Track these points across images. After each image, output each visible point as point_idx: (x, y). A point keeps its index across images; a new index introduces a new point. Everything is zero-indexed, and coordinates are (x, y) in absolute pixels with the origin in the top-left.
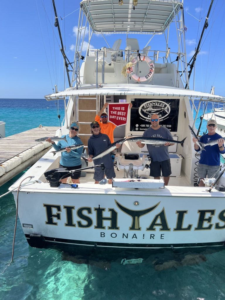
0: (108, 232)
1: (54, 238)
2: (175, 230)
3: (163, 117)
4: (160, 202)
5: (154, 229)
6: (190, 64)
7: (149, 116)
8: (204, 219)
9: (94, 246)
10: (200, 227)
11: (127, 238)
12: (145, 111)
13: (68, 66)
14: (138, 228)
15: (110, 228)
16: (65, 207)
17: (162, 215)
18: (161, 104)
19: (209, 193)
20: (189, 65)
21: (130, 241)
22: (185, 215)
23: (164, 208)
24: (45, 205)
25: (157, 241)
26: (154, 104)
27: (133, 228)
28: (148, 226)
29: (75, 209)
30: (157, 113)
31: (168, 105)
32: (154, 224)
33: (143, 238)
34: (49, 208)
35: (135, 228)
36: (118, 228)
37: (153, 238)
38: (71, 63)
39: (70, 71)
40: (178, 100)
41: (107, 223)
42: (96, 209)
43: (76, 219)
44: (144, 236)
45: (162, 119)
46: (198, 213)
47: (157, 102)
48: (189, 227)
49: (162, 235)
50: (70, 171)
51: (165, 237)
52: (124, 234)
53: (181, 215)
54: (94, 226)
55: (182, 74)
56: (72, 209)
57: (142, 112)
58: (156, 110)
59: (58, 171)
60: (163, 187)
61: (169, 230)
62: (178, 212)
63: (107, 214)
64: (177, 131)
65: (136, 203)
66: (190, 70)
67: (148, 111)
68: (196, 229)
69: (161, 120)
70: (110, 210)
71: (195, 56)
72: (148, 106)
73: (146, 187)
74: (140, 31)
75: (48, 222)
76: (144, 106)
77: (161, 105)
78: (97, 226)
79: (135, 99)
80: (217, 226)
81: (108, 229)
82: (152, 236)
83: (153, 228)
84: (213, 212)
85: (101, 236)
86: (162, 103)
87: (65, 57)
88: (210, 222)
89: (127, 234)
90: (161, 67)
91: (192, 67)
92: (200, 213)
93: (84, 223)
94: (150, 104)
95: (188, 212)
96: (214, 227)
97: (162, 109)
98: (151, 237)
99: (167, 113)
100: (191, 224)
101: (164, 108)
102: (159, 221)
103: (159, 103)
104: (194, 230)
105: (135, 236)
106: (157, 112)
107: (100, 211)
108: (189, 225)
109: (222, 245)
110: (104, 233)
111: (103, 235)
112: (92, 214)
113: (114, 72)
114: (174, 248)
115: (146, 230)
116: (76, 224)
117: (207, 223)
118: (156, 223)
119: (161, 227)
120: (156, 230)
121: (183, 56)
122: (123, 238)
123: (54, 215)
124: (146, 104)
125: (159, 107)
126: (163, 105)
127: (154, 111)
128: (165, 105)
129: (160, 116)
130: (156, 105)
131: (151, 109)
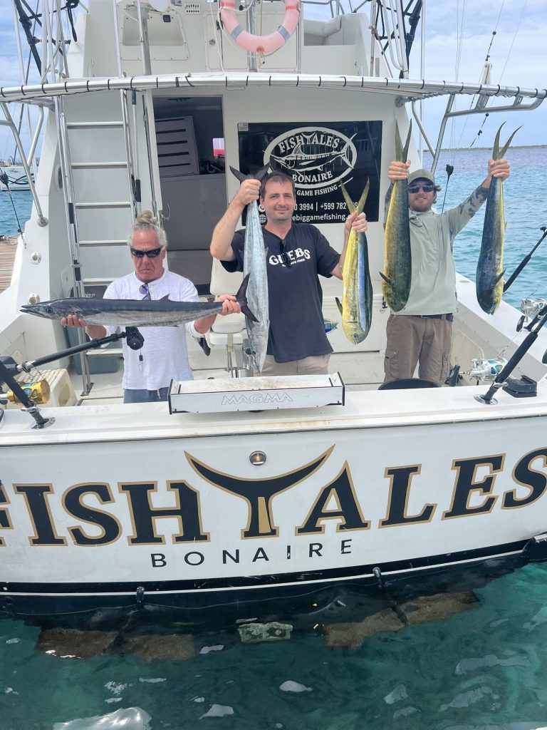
1: (4, 584)
2: (384, 523)
3: (337, 179)
4: (333, 447)
5: (319, 529)
6: (410, 11)
7: (294, 177)
8: (472, 483)
9: (135, 593)
10: (459, 508)
11: (237, 561)
12: (282, 160)
13: (30, 25)
14: (270, 531)
15: (178, 539)
16: (20, 489)
17: (342, 485)
18: (329, 137)
19: (483, 405)
20: (409, 15)
21: (248, 568)
22: (414, 479)
23: (346, 462)
25: (331, 559)
26: (308, 137)
27: (253, 531)
28: (301, 521)
29: (53, 493)
30: (318, 168)
31: (349, 142)
32: (318, 511)
33: (289, 558)
35: (260, 532)
36: (205, 538)
37: (320, 555)
38: (40, 15)
39: (39, 41)
40: (380, 123)
41: (168, 527)
42: (125, 487)
43: (62, 521)
44: (289, 551)
45: (333, 185)
46: (453, 469)
47: (317, 132)
48: (427, 513)
49: (346, 544)
51: (354, 547)
52: (225, 553)
53: (401, 479)
54: (128, 537)
55: (387, 44)
56: (44, 493)
57: (274, 165)
58: (314, 157)
60: (341, 402)
61: (365, 525)
62: (390, 472)
63: (163, 498)
64: (378, 221)
65: (258, 458)
66: (408, 30)
67: (292, 161)
68: (448, 515)
69: (332, 189)
70: (173, 485)
72: (290, 145)
73: (286, 405)
76: (280, 145)
77: (328, 141)
78: (136, 537)
79: (251, 125)
80: (510, 501)
81: (174, 543)
82: (316, 547)
83: (317, 526)
84: (496, 462)
85: (154, 565)
86: (331, 135)
88: (489, 491)
89: (237, 551)
90: (326, 30)
91: (414, 21)
92: (459, 467)
93: (94, 530)
94: (295, 141)
95: (423, 470)
96: (499, 503)
97: (334, 153)
98: (311, 551)
99: (348, 167)
100: (431, 503)
101: (338, 149)
102: (333, 504)
103: (322, 136)
104: (442, 520)
105: (261, 555)
106: (318, 162)
107: (139, 494)
108: (428, 507)
109: (521, 551)
110: (163, 557)
111: (161, 560)
112: (114, 502)
113: (181, 44)
114: (383, 574)
115: (296, 535)
116: (65, 537)
117: (480, 495)
118: (323, 511)
119: (341, 521)
120: (327, 529)
122: (224, 562)
124: (283, 141)
125: (322, 149)
126: (335, 141)
127: (309, 160)
128: (341, 140)
129: (329, 175)
130: (313, 143)
131: (299, 155)
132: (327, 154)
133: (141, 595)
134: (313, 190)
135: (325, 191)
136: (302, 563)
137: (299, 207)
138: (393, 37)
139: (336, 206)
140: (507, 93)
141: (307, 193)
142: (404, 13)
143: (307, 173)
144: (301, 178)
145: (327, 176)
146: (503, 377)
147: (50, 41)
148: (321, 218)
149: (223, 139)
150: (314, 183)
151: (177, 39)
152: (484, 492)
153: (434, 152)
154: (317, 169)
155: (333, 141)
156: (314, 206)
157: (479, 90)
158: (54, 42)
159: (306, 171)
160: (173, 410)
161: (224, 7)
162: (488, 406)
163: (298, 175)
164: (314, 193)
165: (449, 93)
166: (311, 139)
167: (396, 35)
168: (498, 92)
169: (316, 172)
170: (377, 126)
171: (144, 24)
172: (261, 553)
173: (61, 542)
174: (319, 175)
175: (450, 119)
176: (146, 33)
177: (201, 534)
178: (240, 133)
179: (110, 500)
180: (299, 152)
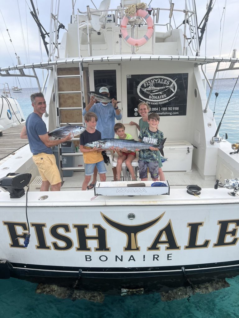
0: (95, 255)
1: (25, 265)
2: (187, 247)
3: (168, 98)
4: (164, 214)
5: (158, 249)
7: (150, 97)
8: (227, 232)
9: (78, 272)
10: (221, 242)
11: (122, 260)
12: (145, 90)
13: (45, 37)
14: (136, 248)
15: (97, 250)
16: (34, 225)
17: (168, 230)
18: (165, 80)
19: (232, 197)
20: (200, 28)
21: (126, 264)
22: (200, 228)
23: (170, 219)
24: (5, 223)
25: (163, 262)
26: (156, 80)
27: (129, 248)
28: (150, 245)
29: (46, 227)
30: (160, 93)
31: (174, 82)
32: (157, 241)
33: (144, 260)
34: (11, 226)
35: (132, 248)
36: (108, 250)
37: (158, 260)
38: (49, 33)
39: (48, 43)
40: (188, 73)
41: (93, 244)
42: (75, 226)
43: (50, 239)
44: (144, 258)
46: (218, 224)
47: (160, 78)
48: (206, 244)
49: (170, 256)
51: (173, 257)
52: (117, 257)
53: (194, 228)
54: (76, 247)
55: (191, 41)
56: (43, 227)
57: (142, 92)
58: (158, 88)
60: (168, 193)
62: (190, 225)
63: (91, 232)
64: (186, 115)
65: (131, 216)
66: (200, 35)
67: (149, 90)
68: (215, 245)
69: (166, 102)
70: (95, 226)
71: (207, 15)
72: (148, 83)
73: (144, 194)
75: (12, 244)
76: (144, 84)
77: (165, 82)
78: (79, 247)
79: (132, 75)
81: (95, 251)
82: (156, 256)
83: (157, 247)
84: (238, 222)
85: (86, 260)
86: (166, 79)
87: (39, 25)
88: (234, 235)
89: (122, 256)
90: (165, 36)
91: (203, 32)
92: (221, 224)
93: (62, 244)
94: (151, 82)
95: (204, 225)
97: (167, 87)
98: (154, 258)
99: (173, 92)
100: (208, 239)
101: (169, 85)
102: (164, 238)
103: (162, 80)
104: (213, 247)
105: (132, 258)
106: (159, 91)
107: (81, 229)
108: (206, 241)
110: (90, 257)
111: (89, 258)
112: (71, 232)
113: (105, 44)
114: (186, 270)
115: (147, 250)
116: (50, 246)
117: (231, 237)
118: (159, 241)
119: (167, 246)
120: (161, 249)
121: (191, 15)
122: (116, 261)
123: (20, 236)
124: (146, 82)
126: (168, 82)
127: (157, 90)
128: (170, 81)
129: (165, 96)
130: (158, 83)
132: (164, 87)
133: (81, 272)
134: (158, 102)
135: (163, 103)
137: (152, 109)
138: (193, 38)
139: (168, 109)
141: (155, 104)
142: (198, 28)
143: (156, 95)
144: (153, 97)
145: (164, 96)
147: (53, 43)
148: (161, 114)
150: (159, 99)
151: (103, 41)
152: (232, 236)
153: (211, 86)
157: (230, 61)
158: (54, 44)
160: (96, 194)
161: (122, 28)
162: (234, 197)
163: (152, 96)
164: (158, 104)
165: (217, 61)
166: (158, 81)
167: (195, 37)
170: (186, 75)
171: (90, 36)
173: (48, 248)
174: (160, 96)
175: (218, 72)
176: (90, 40)
177: (107, 248)
178: (127, 79)
179: (69, 231)
180: (152, 87)
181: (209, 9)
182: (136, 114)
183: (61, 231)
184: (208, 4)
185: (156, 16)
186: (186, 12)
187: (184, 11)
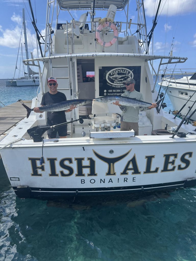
0: (87, 179)
1: (40, 188)
2: (145, 173)
4: (131, 149)
5: (127, 174)
6: (149, 35)
7: (115, 82)
8: (169, 162)
9: (75, 192)
10: (165, 169)
11: (104, 182)
12: (111, 77)
13: (40, 39)
14: (113, 174)
15: (89, 175)
16: (48, 159)
17: (133, 161)
18: (125, 71)
19: (172, 139)
21: (107, 185)
22: (153, 160)
23: (135, 154)
24: (30, 159)
25: (130, 183)
26: (119, 71)
27: (109, 173)
28: (122, 171)
29: (57, 160)
31: (131, 72)
33: (118, 182)
34: (33, 161)
35: (111, 174)
36: (96, 175)
37: (127, 182)
38: (43, 36)
39: (42, 43)
40: (140, 66)
41: (86, 171)
42: (76, 159)
43: (58, 169)
44: (118, 180)
46: (163, 157)
48: (157, 170)
49: (134, 178)
50: (51, 127)
51: (136, 180)
52: (101, 180)
53: (149, 159)
54: (75, 174)
55: (142, 44)
56: (55, 161)
58: (121, 76)
59: (40, 127)
60: (134, 136)
61: (139, 173)
62: (147, 157)
63: (86, 163)
66: (148, 40)
67: (114, 78)
68: (162, 171)
70: (89, 159)
72: (114, 73)
73: (119, 137)
74: (103, 8)
75: (33, 174)
78: (78, 174)
79: (103, 67)
80: (180, 168)
81: (87, 176)
82: (126, 179)
83: (126, 172)
84: (176, 156)
85: (82, 183)
86: (126, 70)
87: (37, 30)
88: (173, 164)
89: (104, 179)
90: (123, 40)
91: (150, 38)
92: (165, 157)
93: (66, 172)
95: (155, 157)
96: (177, 168)
97: (127, 75)
98: (124, 180)
100: (158, 167)
101: (128, 74)
102: (131, 166)
103: (123, 70)
104: (161, 172)
105: (111, 181)
106: (122, 78)
107: (79, 161)
109: (183, 184)
110: (84, 180)
111: (84, 181)
113: (82, 44)
114: (144, 189)
115: (120, 175)
117: (171, 165)
118: (128, 168)
119: (133, 171)
120: (129, 174)
121: (143, 27)
122: (101, 183)
123: (39, 167)
124: (112, 72)
125: (123, 74)
127: (119, 77)
128: (129, 71)
131: (117, 76)
132: (125, 75)
133: (77, 192)
134: (120, 86)
136: (122, 184)
137: (116, 91)
138: (144, 42)
140: (176, 58)
141: (119, 87)
142: (147, 36)
143: (119, 81)
144: (117, 83)
146: (177, 131)
149: (94, 72)
150: (121, 84)
151: (80, 43)
152: (172, 164)
153: (157, 75)
154: (121, 80)
155: (126, 72)
156: (121, 91)
157: (169, 58)
159: (118, 80)
160: (91, 137)
164: (121, 87)
165: (161, 58)
166: (120, 71)
168: (174, 58)
169: (121, 81)
170: (139, 68)
172: (111, 180)
173: (57, 175)
175: (161, 65)
177: (95, 174)
178: (100, 70)
179: (72, 163)
180: (116, 75)
181: (155, 24)
182: (105, 94)
183: (67, 163)
184: (154, 20)
185: (119, 27)
186: (139, 25)
187: (138, 24)
